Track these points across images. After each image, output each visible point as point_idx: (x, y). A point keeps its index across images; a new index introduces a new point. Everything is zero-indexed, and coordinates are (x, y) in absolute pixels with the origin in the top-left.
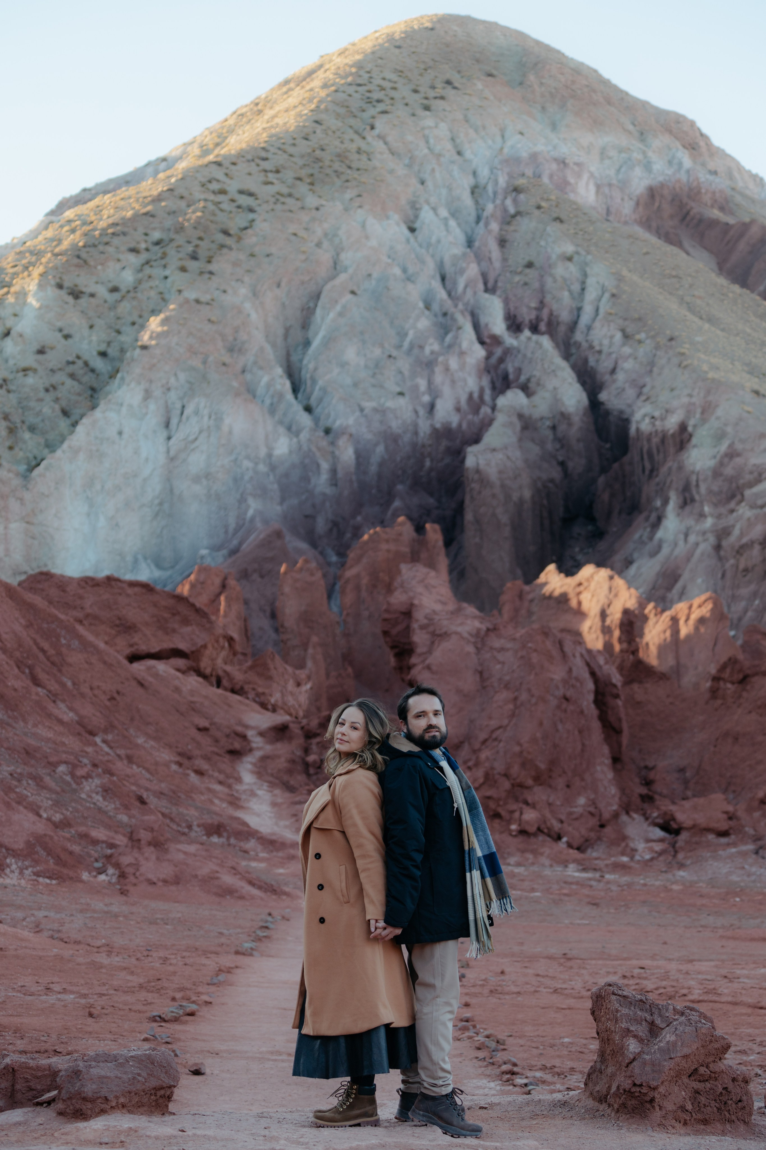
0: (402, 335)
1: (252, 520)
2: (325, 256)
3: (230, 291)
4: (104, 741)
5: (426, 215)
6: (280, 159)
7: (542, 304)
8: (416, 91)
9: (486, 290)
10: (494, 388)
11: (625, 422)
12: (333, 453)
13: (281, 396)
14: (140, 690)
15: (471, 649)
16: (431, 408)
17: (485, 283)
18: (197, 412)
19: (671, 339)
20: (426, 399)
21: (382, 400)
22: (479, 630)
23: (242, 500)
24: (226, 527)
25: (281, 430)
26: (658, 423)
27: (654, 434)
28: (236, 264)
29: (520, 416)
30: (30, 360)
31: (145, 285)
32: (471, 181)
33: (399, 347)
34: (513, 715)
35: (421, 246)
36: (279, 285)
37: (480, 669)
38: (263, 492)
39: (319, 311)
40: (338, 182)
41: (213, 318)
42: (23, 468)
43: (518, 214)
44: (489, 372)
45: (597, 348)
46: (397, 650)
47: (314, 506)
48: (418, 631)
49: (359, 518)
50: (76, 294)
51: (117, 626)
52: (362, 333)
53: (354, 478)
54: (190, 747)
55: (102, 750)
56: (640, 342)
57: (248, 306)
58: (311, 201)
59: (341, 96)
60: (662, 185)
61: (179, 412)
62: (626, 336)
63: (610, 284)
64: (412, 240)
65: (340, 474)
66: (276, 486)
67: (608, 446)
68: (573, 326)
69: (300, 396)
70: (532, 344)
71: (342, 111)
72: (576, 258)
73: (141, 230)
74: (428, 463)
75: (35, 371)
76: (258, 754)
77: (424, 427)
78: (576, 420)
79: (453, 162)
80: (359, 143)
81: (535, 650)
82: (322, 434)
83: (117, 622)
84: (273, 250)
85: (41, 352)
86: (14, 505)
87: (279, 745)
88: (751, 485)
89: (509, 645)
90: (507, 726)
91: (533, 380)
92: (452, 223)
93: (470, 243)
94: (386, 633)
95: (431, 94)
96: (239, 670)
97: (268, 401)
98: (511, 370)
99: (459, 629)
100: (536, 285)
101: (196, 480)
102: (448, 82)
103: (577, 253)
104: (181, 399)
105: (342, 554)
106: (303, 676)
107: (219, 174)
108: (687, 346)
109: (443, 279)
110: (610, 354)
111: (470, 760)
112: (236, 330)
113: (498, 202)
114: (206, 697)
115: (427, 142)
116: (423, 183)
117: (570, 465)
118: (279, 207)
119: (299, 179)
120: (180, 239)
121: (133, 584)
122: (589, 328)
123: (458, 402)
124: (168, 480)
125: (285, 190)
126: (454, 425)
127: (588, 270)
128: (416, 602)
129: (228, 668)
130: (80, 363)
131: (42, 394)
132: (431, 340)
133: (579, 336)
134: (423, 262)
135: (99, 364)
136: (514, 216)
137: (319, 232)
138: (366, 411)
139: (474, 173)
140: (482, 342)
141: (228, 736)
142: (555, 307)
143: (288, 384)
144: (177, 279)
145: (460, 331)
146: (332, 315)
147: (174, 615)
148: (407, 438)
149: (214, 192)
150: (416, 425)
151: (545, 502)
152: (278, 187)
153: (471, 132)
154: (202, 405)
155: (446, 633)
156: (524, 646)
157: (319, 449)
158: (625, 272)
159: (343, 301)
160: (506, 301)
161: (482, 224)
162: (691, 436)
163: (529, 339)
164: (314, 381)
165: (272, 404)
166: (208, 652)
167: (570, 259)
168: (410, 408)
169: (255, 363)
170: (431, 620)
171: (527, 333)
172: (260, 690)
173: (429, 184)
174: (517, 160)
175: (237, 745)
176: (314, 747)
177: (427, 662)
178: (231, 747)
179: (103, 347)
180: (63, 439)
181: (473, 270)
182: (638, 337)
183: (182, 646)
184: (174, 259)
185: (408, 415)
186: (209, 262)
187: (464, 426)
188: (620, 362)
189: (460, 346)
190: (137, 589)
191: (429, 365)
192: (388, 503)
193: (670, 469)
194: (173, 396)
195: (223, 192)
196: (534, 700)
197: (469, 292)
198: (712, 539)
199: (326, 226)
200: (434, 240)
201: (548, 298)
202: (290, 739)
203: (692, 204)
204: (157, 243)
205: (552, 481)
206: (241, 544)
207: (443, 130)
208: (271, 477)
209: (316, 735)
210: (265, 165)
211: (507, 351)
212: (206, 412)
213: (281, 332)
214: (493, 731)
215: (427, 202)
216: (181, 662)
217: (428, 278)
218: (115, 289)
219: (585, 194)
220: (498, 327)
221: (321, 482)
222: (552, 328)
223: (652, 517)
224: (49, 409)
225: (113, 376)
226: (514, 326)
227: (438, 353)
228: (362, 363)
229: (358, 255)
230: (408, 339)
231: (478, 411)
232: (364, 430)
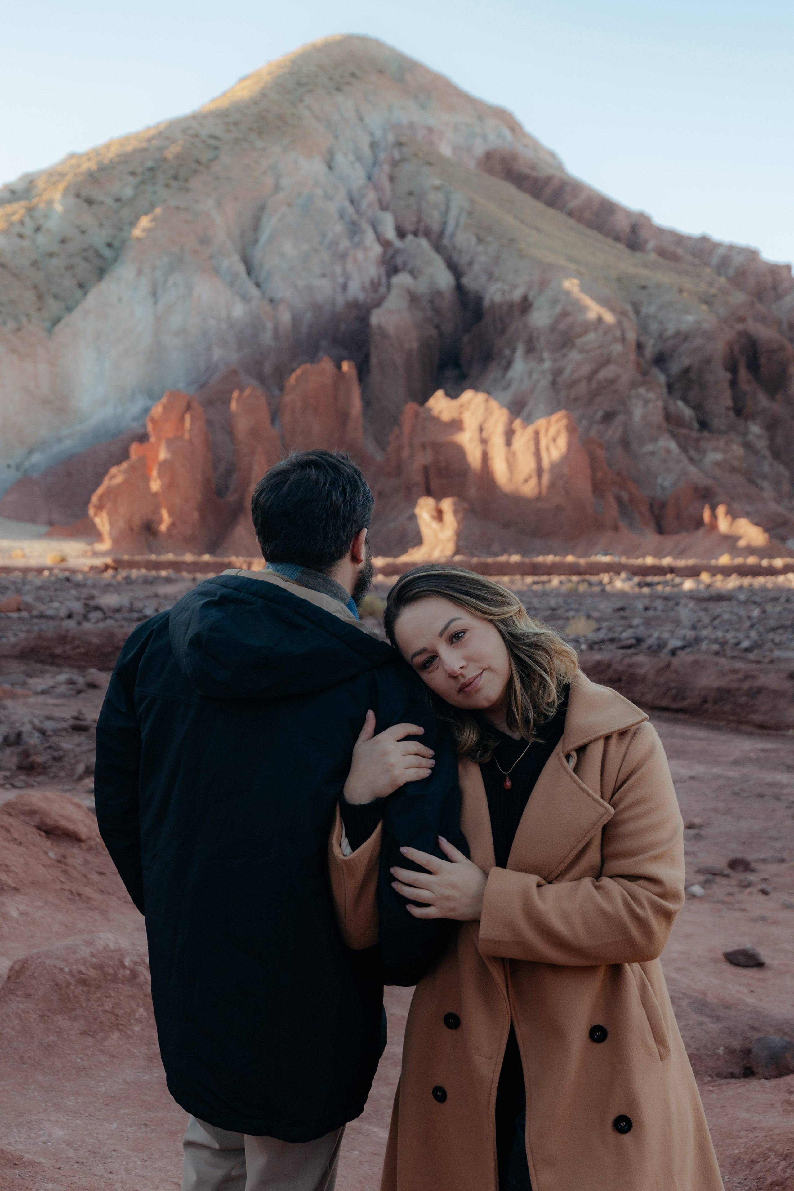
0: (324, 235)
1: (216, 362)
2: (269, 180)
3: (201, 202)
5: (340, 158)
7: (419, 220)
8: (330, 79)
9: (381, 208)
10: (387, 273)
11: (479, 299)
12: (275, 316)
13: (237, 275)
16: (345, 287)
17: (380, 205)
18: (174, 285)
19: (511, 240)
20: (341, 280)
21: (310, 280)
23: (209, 349)
24: (198, 369)
25: (238, 298)
26: (507, 295)
27: (504, 303)
28: (205, 184)
29: (409, 292)
30: (55, 248)
31: (140, 197)
32: (370, 138)
33: (322, 244)
35: (336, 178)
36: (236, 199)
38: (223, 342)
39: (265, 219)
40: (278, 133)
41: (189, 220)
42: (48, 324)
44: (384, 263)
45: (459, 248)
47: (262, 355)
50: (90, 202)
52: (295, 233)
53: (291, 334)
56: (489, 243)
57: (214, 212)
58: (259, 144)
61: (162, 284)
62: (480, 240)
63: (466, 205)
64: (330, 173)
65: (281, 332)
66: (234, 339)
67: (468, 314)
68: (441, 234)
69: (252, 276)
70: (414, 244)
72: (442, 188)
73: (138, 160)
74: (343, 327)
75: (58, 255)
77: (340, 300)
78: (447, 296)
79: (357, 125)
80: (292, 109)
82: (267, 302)
84: (232, 175)
85: (63, 241)
86: (41, 351)
88: (580, 336)
91: (417, 267)
92: (357, 165)
93: (369, 178)
95: (341, 80)
97: (228, 278)
98: (399, 263)
100: (415, 207)
101: (176, 334)
102: (353, 74)
103: (443, 185)
104: (164, 275)
105: (282, 388)
107: (194, 124)
108: (523, 244)
109: (352, 201)
110: (468, 252)
112: (205, 229)
113: (388, 152)
115: (339, 110)
116: (336, 138)
117: (443, 327)
118: (237, 146)
119: (251, 129)
120: (166, 166)
122: (453, 235)
123: (364, 284)
124: (156, 335)
125: (240, 136)
126: (361, 299)
127: (451, 197)
130: (92, 250)
131: (63, 271)
132: (344, 240)
133: (445, 241)
134: (337, 189)
135: (107, 252)
136: (399, 161)
137: (265, 165)
138: (299, 288)
139: (372, 134)
140: (380, 243)
142: (428, 221)
143: (242, 266)
144: (163, 193)
145: (364, 235)
146: (274, 220)
148: (328, 308)
150: (334, 299)
151: (427, 352)
152: (236, 135)
153: (369, 105)
154: (179, 279)
157: (265, 313)
158: (475, 197)
159: (282, 210)
160: (395, 217)
161: (377, 166)
162: (530, 305)
163: (412, 240)
164: (262, 266)
165: (231, 280)
167: (438, 189)
168: (330, 286)
169: (219, 252)
171: (411, 236)
173: (341, 139)
174: (400, 126)
179: (109, 240)
180: (77, 303)
181: (372, 196)
182: (488, 240)
184: (161, 180)
185: (328, 291)
186: (186, 182)
187: (368, 300)
188: (475, 257)
189: (364, 245)
191: (343, 257)
193: (517, 327)
194: (158, 272)
195: (197, 136)
197: (370, 210)
198: (549, 377)
199: (270, 161)
200: (345, 174)
201: (424, 216)
204: (151, 169)
205: (431, 338)
206: (208, 380)
207: (350, 103)
208: (231, 333)
210: (227, 120)
211: (397, 252)
212: (182, 284)
213: (238, 233)
215: (340, 149)
217: (341, 200)
218: (118, 200)
219: (446, 150)
220: (390, 234)
221: (267, 338)
222: (427, 234)
223: (504, 363)
224: (68, 283)
225: (115, 260)
226: (401, 234)
227: (349, 249)
228: (296, 254)
229: (292, 180)
230: (328, 238)
231: (377, 291)
232: (297, 300)
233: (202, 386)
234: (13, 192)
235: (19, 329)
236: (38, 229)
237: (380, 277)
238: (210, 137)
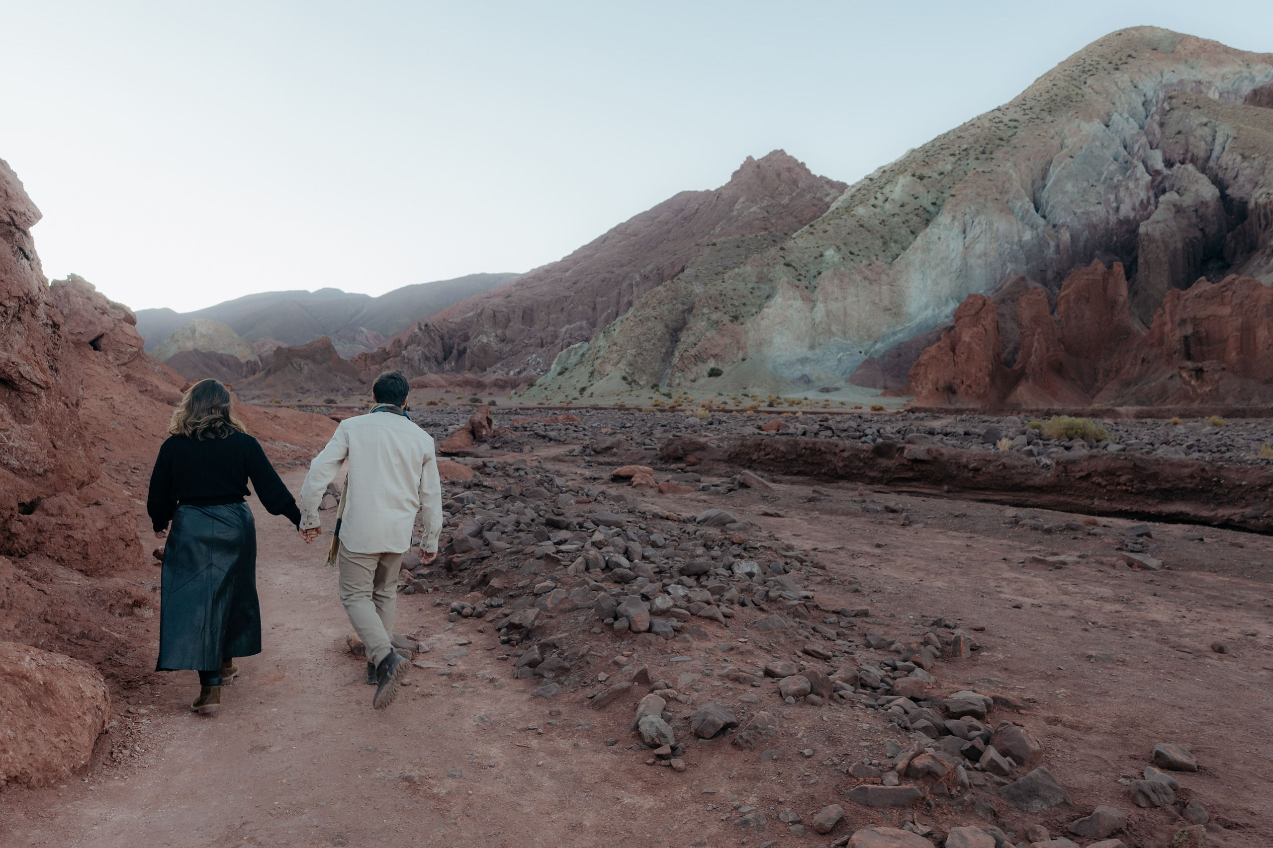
0: (1100, 174)
1: (1009, 274)
2: (1056, 142)
3: (1002, 166)
5: (1115, 117)
7: (1187, 151)
8: (1110, 63)
9: (1151, 148)
10: (1156, 194)
11: (1244, 203)
12: (1057, 237)
13: (1027, 211)
16: (1118, 209)
17: (1151, 146)
18: (979, 223)
20: (1114, 205)
21: (1088, 208)
23: (1004, 264)
24: (995, 278)
25: (1027, 227)
26: (1270, 197)
27: (1267, 204)
28: (1006, 153)
29: (1175, 205)
30: (897, 210)
31: (957, 169)
32: (1143, 99)
33: (1098, 181)
35: (1112, 133)
36: (1029, 160)
38: (1015, 259)
39: (1051, 169)
40: (1065, 109)
41: (991, 179)
42: (890, 260)
43: (1172, 109)
44: (1153, 187)
45: (1225, 167)
47: (1046, 265)
50: (921, 178)
52: (1076, 176)
53: (1070, 249)
56: (1254, 158)
57: (1011, 171)
58: (1049, 118)
59: (1067, 72)
60: (1262, 87)
61: (970, 224)
62: (1244, 157)
63: (1232, 133)
64: (1107, 130)
65: (1061, 247)
66: (1024, 256)
67: (1233, 217)
68: (1208, 159)
69: (1039, 211)
70: (1181, 170)
72: (1209, 124)
73: (957, 145)
74: (1115, 239)
75: (898, 215)
77: (1113, 219)
78: (1212, 204)
79: (1132, 91)
80: (1077, 90)
82: (1051, 227)
84: (1027, 144)
85: (902, 206)
86: (884, 278)
91: (1183, 187)
92: (1131, 120)
93: (1142, 127)
95: (1120, 62)
97: (1020, 215)
98: (1167, 185)
100: (1184, 142)
101: (979, 257)
102: (1130, 56)
103: (1210, 122)
104: (972, 218)
107: (999, 114)
109: (1125, 147)
110: (1233, 168)
112: (1004, 183)
113: (1159, 106)
115: (1116, 84)
116: (1114, 104)
117: (1207, 229)
118: (1031, 124)
119: (1043, 110)
120: (977, 146)
122: (1218, 158)
123: (1134, 205)
124: (964, 259)
125: (1035, 116)
126: (1131, 218)
127: (1216, 129)
130: (921, 209)
131: (901, 225)
132: (1118, 175)
133: (1211, 164)
134: (1114, 140)
135: (932, 209)
136: (1169, 111)
137: (1053, 132)
138: (1078, 214)
139: (1145, 95)
140: (1148, 171)
142: (1195, 151)
143: (1032, 205)
144: (973, 163)
145: (1136, 169)
146: (1058, 170)
148: (1102, 226)
149: (995, 122)
150: (1108, 219)
151: (1191, 250)
152: (1031, 115)
153: (1143, 76)
154: (982, 219)
157: (1049, 235)
158: (1243, 126)
159: (1065, 161)
160: (1164, 153)
161: (1149, 118)
163: (1179, 168)
164: (1047, 203)
165: (1023, 216)
167: (1205, 125)
168: (1104, 210)
169: (1014, 197)
171: (1178, 165)
173: (1118, 104)
174: (1172, 85)
179: (934, 201)
180: (910, 244)
181: (1144, 140)
184: (972, 154)
185: (1103, 214)
186: (991, 153)
187: (1138, 217)
188: (1240, 172)
189: (1136, 176)
191: (1116, 188)
194: (967, 217)
195: (1001, 122)
197: (1141, 151)
199: (1057, 129)
200: (1120, 128)
201: (1191, 147)
204: (965, 150)
205: (1195, 238)
206: (1002, 286)
207: (1126, 77)
208: (1021, 252)
211: (1165, 178)
212: (984, 222)
213: (1030, 182)
215: (1116, 112)
217: (1116, 147)
218: (942, 173)
219: (1214, 95)
220: (1159, 165)
221: (1050, 252)
222: (1193, 161)
224: (904, 231)
225: (937, 213)
226: (1169, 164)
227: (1122, 181)
228: (1076, 191)
229: (1075, 139)
230: (1104, 176)
231: (1146, 209)
232: (1076, 224)
234: (871, 180)
235: (870, 265)
236: (886, 200)
237: (1149, 198)
238: (1010, 120)
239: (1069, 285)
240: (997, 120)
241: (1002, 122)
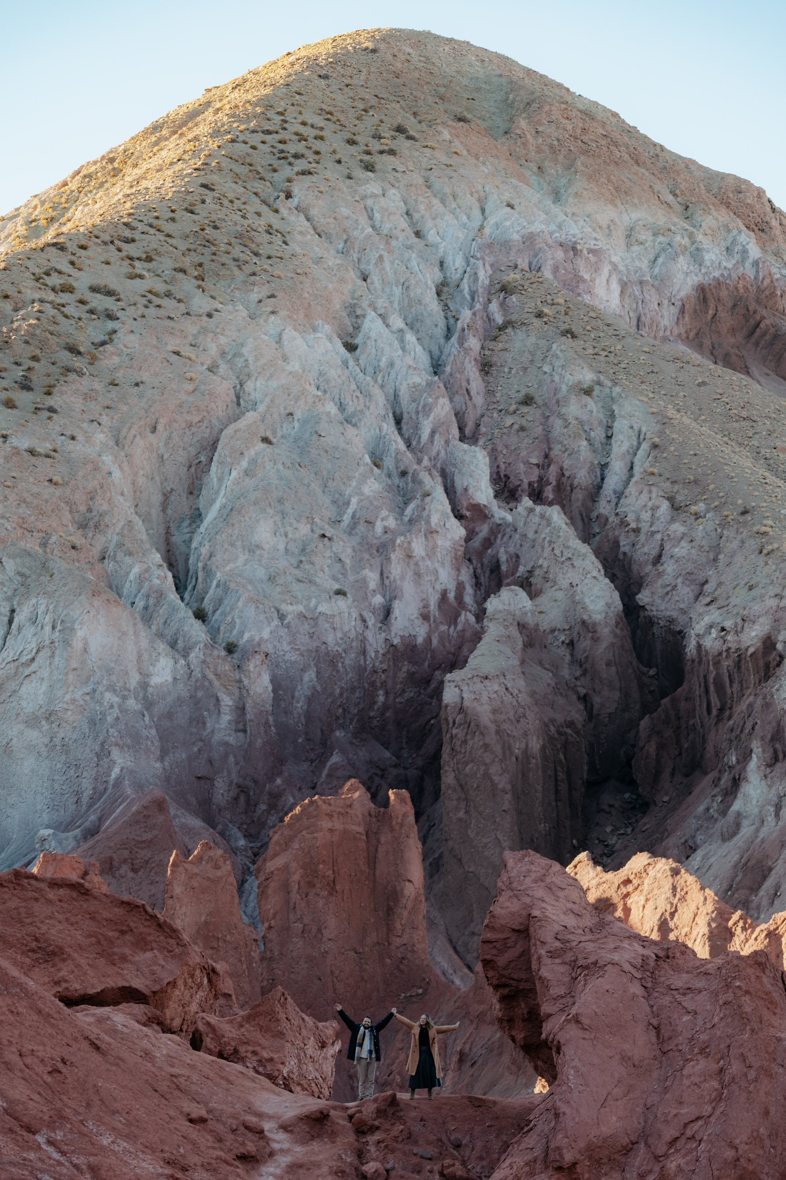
0: (341, 504)
1: (118, 782)
2: (223, 386)
3: (80, 438)
4: (50, 1142)
5: (373, 326)
6: (154, 240)
7: (547, 458)
8: (351, 142)
9: (463, 438)
10: (477, 585)
11: (676, 637)
12: (240, 681)
13: (161, 595)
14: (96, 1057)
15: (636, 989)
16: (387, 612)
17: (461, 429)
18: (34, 620)
19: (745, 512)
20: (378, 600)
21: (314, 601)
22: (645, 959)
23: (103, 753)
24: (78, 794)
25: (162, 647)
26: (729, 638)
27: (724, 654)
28: (89, 397)
29: (522, 626)
32: (438, 275)
33: (337, 522)
34: (719, 1098)
35: (364, 371)
36: (154, 430)
37: (655, 1022)
38: (134, 741)
39: (215, 468)
40: (240, 277)
41: (55, 479)
43: (509, 324)
44: (470, 560)
45: (633, 525)
46: (506, 991)
47: (210, 762)
48: (546, 960)
49: (279, 781)
51: (33, 951)
52: (280, 501)
53: (271, 719)
54: (182, 1150)
55: (50, 1158)
56: (697, 516)
57: (107, 459)
58: (201, 303)
60: (718, 283)
61: (6, 619)
62: (676, 507)
63: (650, 428)
64: (351, 363)
65: (250, 713)
66: (153, 732)
67: (652, 672)
68: (595, 493)
69: (187, 596)
70: (536, 518)
71: (243, 170)
72: (597, 389)
74: (381, 698)
76: (284, 1160)
77: (376, 642)
78: (605, 632)
79: (409, 247)
81: (747, 992)
82: (223, 653)
83: (34, 945)
84: (145, 376)
87: (315, 1146)
89: (699, 984)
90: (709, 1117)
91: (537, 572)
92: (410, 338)
93: (437, 368)
94: (487, 963)
95: (375, 146)
96: (231, 1022)
97: (140, 604)
98: (503, 558)
99: (616, 957)
100: (539, 430)
101: (32, 722)
102: (400, 129)
103: (600, 383)
104: (9, 599)
106: (330, 1032)
107: (62, 263)
108: (770, 522)
109: (398, 421)
110: (653, 533)
111: (650, 1171)
112: (92, 496)
113: (478, 306)
114: (192, 1067)
116: (366, 278)
117: (597, 700)
118: (152, 311)
119: (183, 271)
121: (54, 884)
122: (620, 495)
123: (426, 606)
125: (161, 287)
126: (420, 640)
127: (614, 407)
128: (536, 913)
129: (213, 1019)
132: (384, 513)
133: (604, 507)
134: (369, 396)
136: (502, 328)
137: (213, 350)
138: (289, 618)
139: (442, 265)
140: (459, 517)
141: (234, 1131)
142: (566, 464)
143: (170, 577)
145: (428, 499)
146: (234, 474)
147: (123, 932)
148: (350, 659)
149: (53, 289)
150: (363, 640)
151: (562, 756)
152: (150, 282)
153: (436, 201)
154: (42, 609)
155: (595, 963)
156: (728, 986)
157: (218, 676)
158: (671, 412)
159: (252, 452)
160: (493, 455)
161: (454, 340)
163: (531, 511)
164: (209, 573)
165: (146, 608)
166: (177, 992)
167: (588, 392)
168: (355, 615)
169: (120, 545)
170: (565, 942)
171: (527, 502)
172: (265, 1054)
173: (376, 279)
174: (506, 245)
175: (251, 1147)
176: (372, 1149)
177: (574, 1011)
178: (242, 1150)
181: (443, 408)
182: (693, 508)
183: (138, 983)
185: (352, 625)
186: (49, 393)
188: (667, 547)
189: (428, 522)
190: (62, 891)
191: (382, 549)
192: (323, 758)
193: (751, 705)
196: (752, 1074)
197: (438, 440)
199: (223, 340)
200: (384, 361)
201: (556, 451)
202: (333, 1135)
203: (764, 313)
205: (571, 724)
206: (101, 820)
207: (394, 197)
208: (147, 718)
209: (373, 1129)
210: (130, 249)
211: (498, 530)
212: (48, 619)
213: (157, 499)
214: (686, 1125)
215: (373, 306)
216: (138, 1009)
217: (377, 421)
219: (607, 295)
220: (483, 492)
221: (222, 726)
222: (564, 494)
223: (726, 779)
226: (506, 492)
227: (396, 533)
228: (281, 547)
229: (274, 384)
230: (350, 511)
231: (453, 619)
232: (286, 647)
233: (91, 833)
237: (460, 588)
238: (94, 289)
239: (286, 845)
240: (55, 280)
241: (68, 289)
